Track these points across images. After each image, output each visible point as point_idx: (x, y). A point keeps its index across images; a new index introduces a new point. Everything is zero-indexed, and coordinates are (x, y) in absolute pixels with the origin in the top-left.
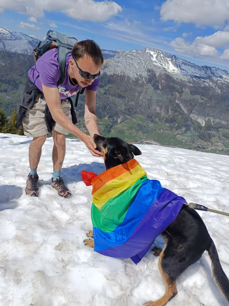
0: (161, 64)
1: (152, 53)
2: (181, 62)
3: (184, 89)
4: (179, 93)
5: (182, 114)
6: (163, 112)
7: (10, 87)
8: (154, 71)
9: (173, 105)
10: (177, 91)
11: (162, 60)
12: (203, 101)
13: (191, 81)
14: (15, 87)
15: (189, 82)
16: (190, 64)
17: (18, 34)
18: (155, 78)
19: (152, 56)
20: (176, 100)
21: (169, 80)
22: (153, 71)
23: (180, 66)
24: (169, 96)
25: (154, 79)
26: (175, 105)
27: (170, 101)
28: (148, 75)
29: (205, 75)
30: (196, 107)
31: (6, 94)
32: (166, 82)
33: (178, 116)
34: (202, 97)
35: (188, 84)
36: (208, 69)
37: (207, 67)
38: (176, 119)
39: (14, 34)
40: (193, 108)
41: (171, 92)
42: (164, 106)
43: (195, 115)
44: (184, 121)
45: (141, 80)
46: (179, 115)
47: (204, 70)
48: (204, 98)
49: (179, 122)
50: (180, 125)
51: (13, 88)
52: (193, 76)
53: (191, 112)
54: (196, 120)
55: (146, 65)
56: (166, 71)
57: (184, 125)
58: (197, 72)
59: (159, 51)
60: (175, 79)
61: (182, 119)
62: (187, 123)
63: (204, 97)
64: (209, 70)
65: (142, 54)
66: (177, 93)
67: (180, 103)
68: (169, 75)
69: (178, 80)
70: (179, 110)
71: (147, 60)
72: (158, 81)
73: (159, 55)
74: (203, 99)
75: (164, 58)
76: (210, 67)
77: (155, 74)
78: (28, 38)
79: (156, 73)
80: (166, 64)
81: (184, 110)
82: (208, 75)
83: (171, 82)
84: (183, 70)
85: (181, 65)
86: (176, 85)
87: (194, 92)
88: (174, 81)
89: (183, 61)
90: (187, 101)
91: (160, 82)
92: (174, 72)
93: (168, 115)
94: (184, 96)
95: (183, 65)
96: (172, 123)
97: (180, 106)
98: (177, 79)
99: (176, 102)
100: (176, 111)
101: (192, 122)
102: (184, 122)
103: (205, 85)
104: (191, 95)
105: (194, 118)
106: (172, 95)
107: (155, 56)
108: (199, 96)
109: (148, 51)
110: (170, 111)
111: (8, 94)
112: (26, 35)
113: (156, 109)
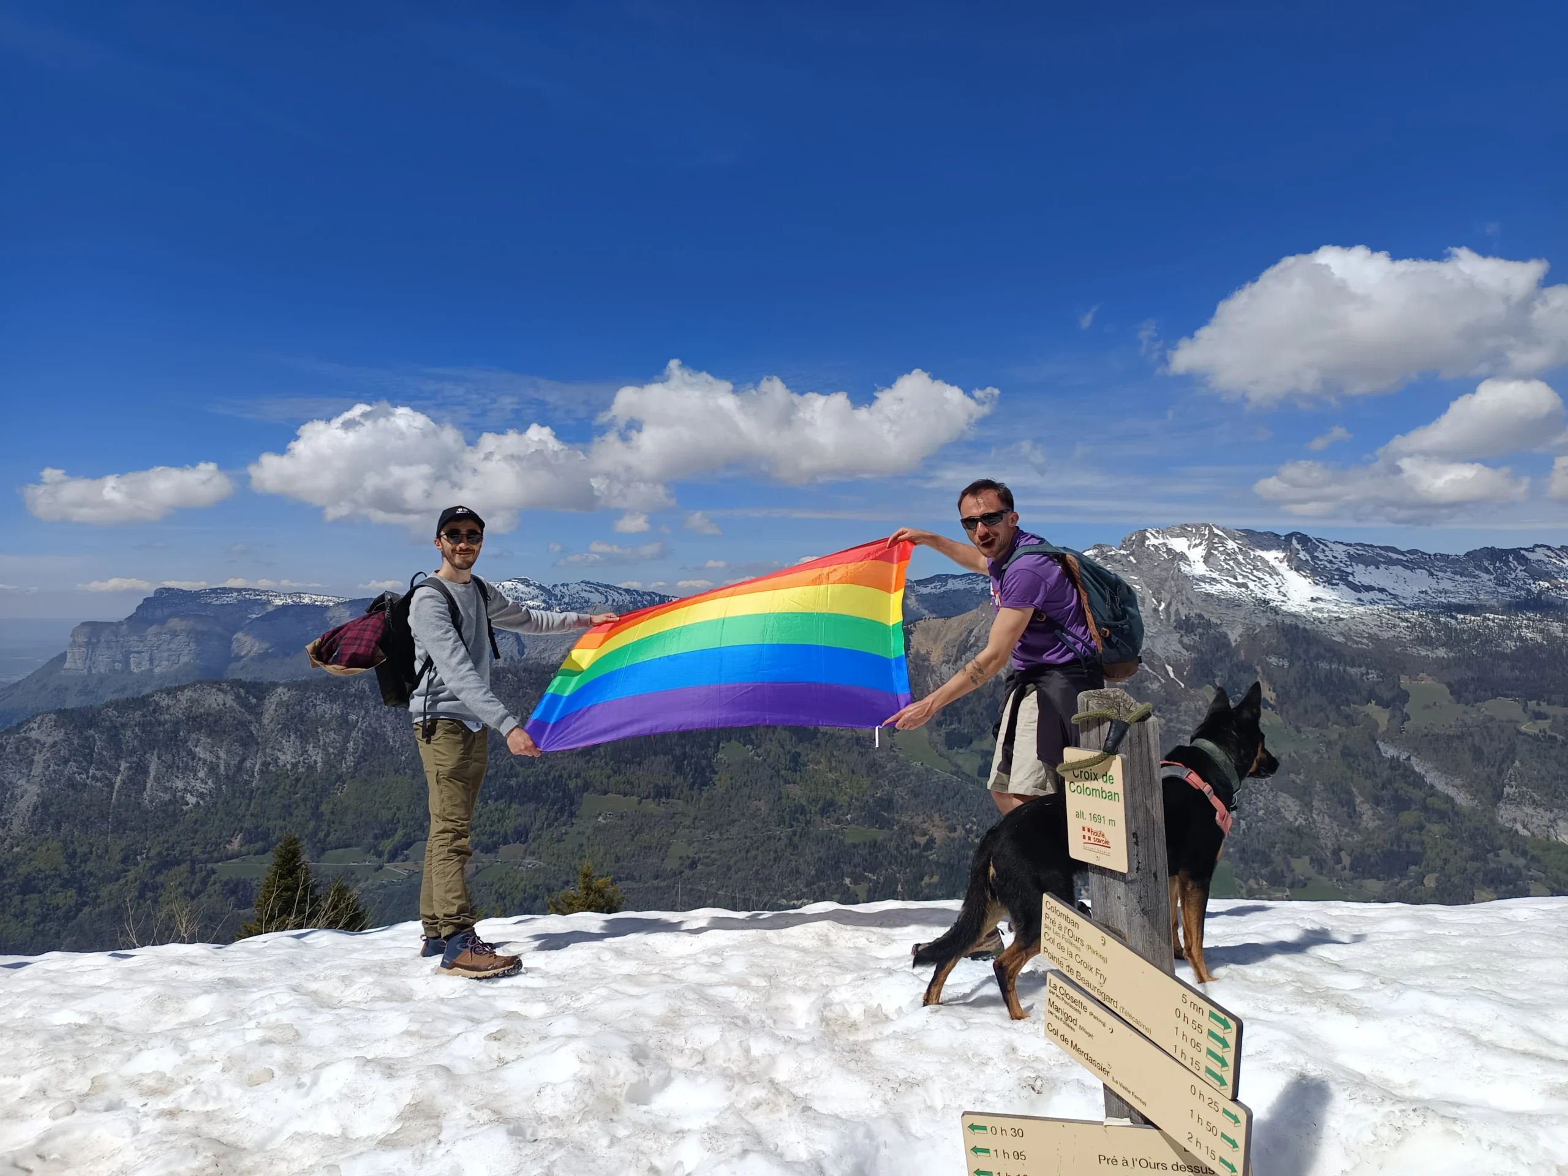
0: (1239, 585)
1: (1179, 544)
2: (1343, 556)
3: (1404, 681)
4: (1383, 704)
5: (1442, 816)
6: (1327, 820)
7: (543, 813)
8: (1214, 620)
9: (1370, 775)
10: (1371, 696)
11: (1238, 563)
12: (1545, 724)
13: (1433, 634)
14: (562, 810)
15: (1425, 640)
16: (1395, 556)
17: (574, 589)
18: (1227, 654)
19: (1183, 557)
20: (1381, 745)
21: (1306, 652)
22: (1209, 624)
23: (1344, 577)
24: (1334, 731)
25: (1221, 659)
26: (1386, 773)
27: (1346, 753)
28: (1187, 647)
29: (1502, 590)
30: (1517, 763)
31: (524, 846)
32: (1291, 664)
33: (1421, 828)
34: (1532, 704)
35: (1423, 653)
36: (1507, 563)
37: (1496, 555)
38: (1414, 848)
39: (557, 591)
40: (1500, 772)
41: (1338, 707)
42: (1319, 786)
43: (1529, 810)
44: (1468, 850)
45: (1156, 678)
46: (1428, 826)
47: (1487, 571)
48: (1544, 707)
49: (1439, 863)
50: (1456, 880)
51: (552, 814)
52: (1434, 607)
53: (1498, 796)
54: (1548, 838)
55: (1163, 605)
56: (1275, 611)
57: (1481, 875)
58: (1446, 585)
59: (1211, 531)
60: (1339, 639)
61: (1452, 843)
62: (1492, 865)
63: (1543, 704)
64: (1514, 563)
65: (1131, 558)
66: (1372, 708)
67: (1408, 759)
68: (1297, 627)
69: (1357, 643)
70: (1417, 794)
71: (1163, 582)
72: (1248, 668)
73: (1216, 549)
74: (1538, 716)
75: (1246, 555)
76: (1516, 553)
77: (1225, 636)
78: (616, 596)
79: (1224, 629)
80: (1267, 577)
81: (1451, 792)
82: (1518, 588)
83: (1319, 657)
84: (1369, 589)
85: (1349, 570)
86: (1352, 671)
87: (1471, 688)
88: (1333, 651)
89: (1352, 550)
90: (1450, 738)
91: (1259, 669)
92: (1321, 610)
93: (1359, 832)
94: (1418, 720)
95: (1359, 569)
96: (1403, 876)
97: (1414, 772)
98: (1347, 637)
99: (1388, 756)
100: (1401, 804)
101: (1524, 854)
102: (1474, 858)
103: (1521, 638)
104: (1462, 707)
105: (1525, 827)
106: (1350, 720)
107: (1196, 554)
108: (1509, 701)
109: (1156, 542)
110: (1367, 806)
111: (534, 846)
112: (607, 586)
113: (1278, 811)
